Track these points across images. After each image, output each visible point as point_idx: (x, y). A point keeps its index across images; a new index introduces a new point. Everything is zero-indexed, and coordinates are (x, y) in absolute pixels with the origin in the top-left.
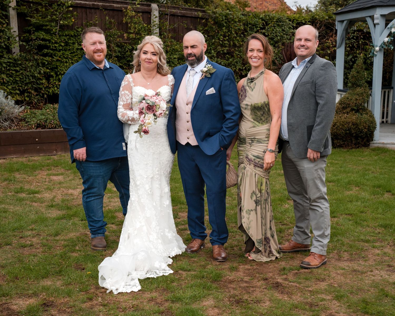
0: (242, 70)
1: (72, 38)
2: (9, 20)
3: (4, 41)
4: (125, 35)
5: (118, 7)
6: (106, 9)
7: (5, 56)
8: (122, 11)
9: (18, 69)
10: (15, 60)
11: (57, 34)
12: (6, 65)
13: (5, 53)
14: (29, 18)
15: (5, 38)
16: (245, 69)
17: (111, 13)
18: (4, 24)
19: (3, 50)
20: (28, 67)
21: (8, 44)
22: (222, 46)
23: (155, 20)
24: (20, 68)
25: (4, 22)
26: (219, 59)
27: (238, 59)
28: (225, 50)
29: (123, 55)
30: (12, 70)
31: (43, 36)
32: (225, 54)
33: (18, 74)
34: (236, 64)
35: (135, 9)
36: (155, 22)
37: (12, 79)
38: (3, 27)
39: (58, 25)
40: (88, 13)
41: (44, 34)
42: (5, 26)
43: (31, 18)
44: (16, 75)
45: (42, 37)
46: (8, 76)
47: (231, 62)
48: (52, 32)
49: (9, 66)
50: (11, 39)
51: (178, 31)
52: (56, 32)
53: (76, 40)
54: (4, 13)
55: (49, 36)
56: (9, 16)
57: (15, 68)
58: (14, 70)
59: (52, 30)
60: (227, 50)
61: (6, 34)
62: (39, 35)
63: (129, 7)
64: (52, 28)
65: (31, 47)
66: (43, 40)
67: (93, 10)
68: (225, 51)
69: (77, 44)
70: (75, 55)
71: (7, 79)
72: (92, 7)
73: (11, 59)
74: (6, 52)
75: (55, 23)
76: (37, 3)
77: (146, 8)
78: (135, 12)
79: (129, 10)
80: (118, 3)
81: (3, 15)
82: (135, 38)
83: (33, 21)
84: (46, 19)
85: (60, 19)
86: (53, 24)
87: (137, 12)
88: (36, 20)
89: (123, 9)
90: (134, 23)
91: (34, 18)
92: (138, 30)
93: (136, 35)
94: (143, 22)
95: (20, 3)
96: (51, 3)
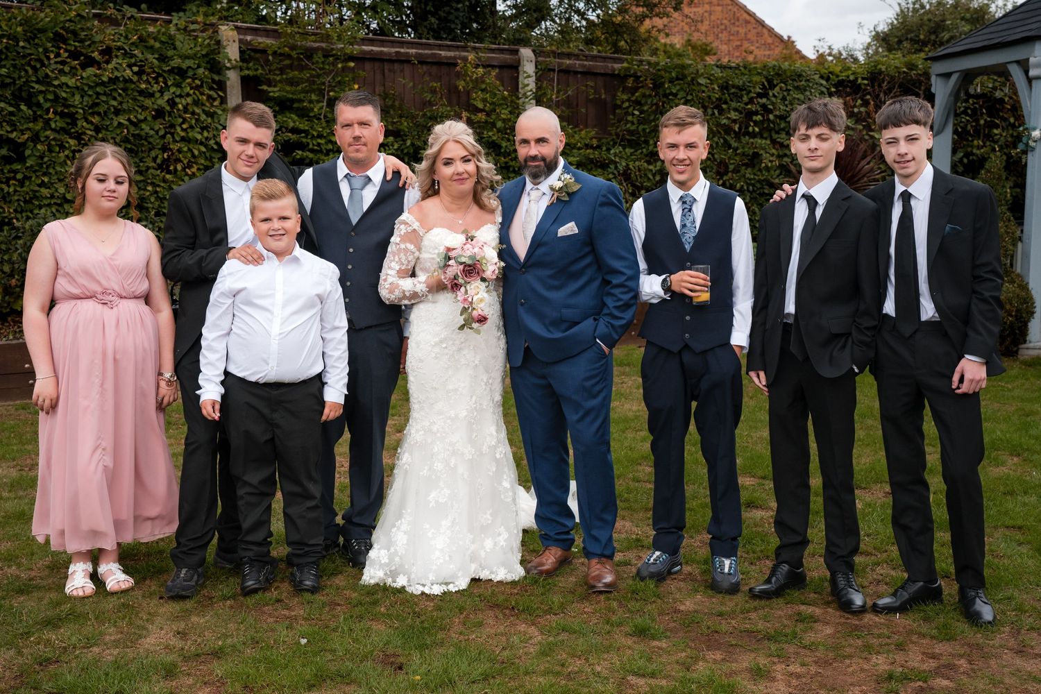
2: (225, 91)
3: (214, 136)
4: (464, 115)
5: (450, 58)
6: (423, 61)
8: (455, 64)
11: (322, 117)
14: (265, 87)
17: (434, 69)
18: (214, 100)
19: (213, 155)
23: (526, 82)
25: (216, 96)
31: (294, 122)
35: (483, 59)
36: (528, 85)
38: (212, 106)
39: (324, 98)
40: (386, 71)
41: (296, 118)
42: (216, 103)
43: (269, 86)
45: (291, 125)
48: (312, 114)
51: (577, 105)
52: (320, 115)
54: (216, 78)
55: (306, 123)
56: (225, 82)
59: (313, 109)
61: (219, 121)
62: (286, 121)
63: (471, 57)
64: (312, 105)
66: (295, 131)
67: (396, 66)
72: (395, 58)
74: (219, 159)
75: (318, 95)
76: (281, 54)
77: (507, 57)
78: (484, 67)
79: (470, 63)
80: (449, 48)
81: (213, 81)
82: (486, 122)
83: (273, 92)
84: (299, 88)
85: (330, 86)
86: (314, 97)
87: (489, 66)
88: (280, 91)
89: (459, 61)
90: (483, 90)
91: (275, 86)
92: (490, 104)
93: (488, 115)
94: (501, 88)
95: (248, 53)
96: (309, 53)
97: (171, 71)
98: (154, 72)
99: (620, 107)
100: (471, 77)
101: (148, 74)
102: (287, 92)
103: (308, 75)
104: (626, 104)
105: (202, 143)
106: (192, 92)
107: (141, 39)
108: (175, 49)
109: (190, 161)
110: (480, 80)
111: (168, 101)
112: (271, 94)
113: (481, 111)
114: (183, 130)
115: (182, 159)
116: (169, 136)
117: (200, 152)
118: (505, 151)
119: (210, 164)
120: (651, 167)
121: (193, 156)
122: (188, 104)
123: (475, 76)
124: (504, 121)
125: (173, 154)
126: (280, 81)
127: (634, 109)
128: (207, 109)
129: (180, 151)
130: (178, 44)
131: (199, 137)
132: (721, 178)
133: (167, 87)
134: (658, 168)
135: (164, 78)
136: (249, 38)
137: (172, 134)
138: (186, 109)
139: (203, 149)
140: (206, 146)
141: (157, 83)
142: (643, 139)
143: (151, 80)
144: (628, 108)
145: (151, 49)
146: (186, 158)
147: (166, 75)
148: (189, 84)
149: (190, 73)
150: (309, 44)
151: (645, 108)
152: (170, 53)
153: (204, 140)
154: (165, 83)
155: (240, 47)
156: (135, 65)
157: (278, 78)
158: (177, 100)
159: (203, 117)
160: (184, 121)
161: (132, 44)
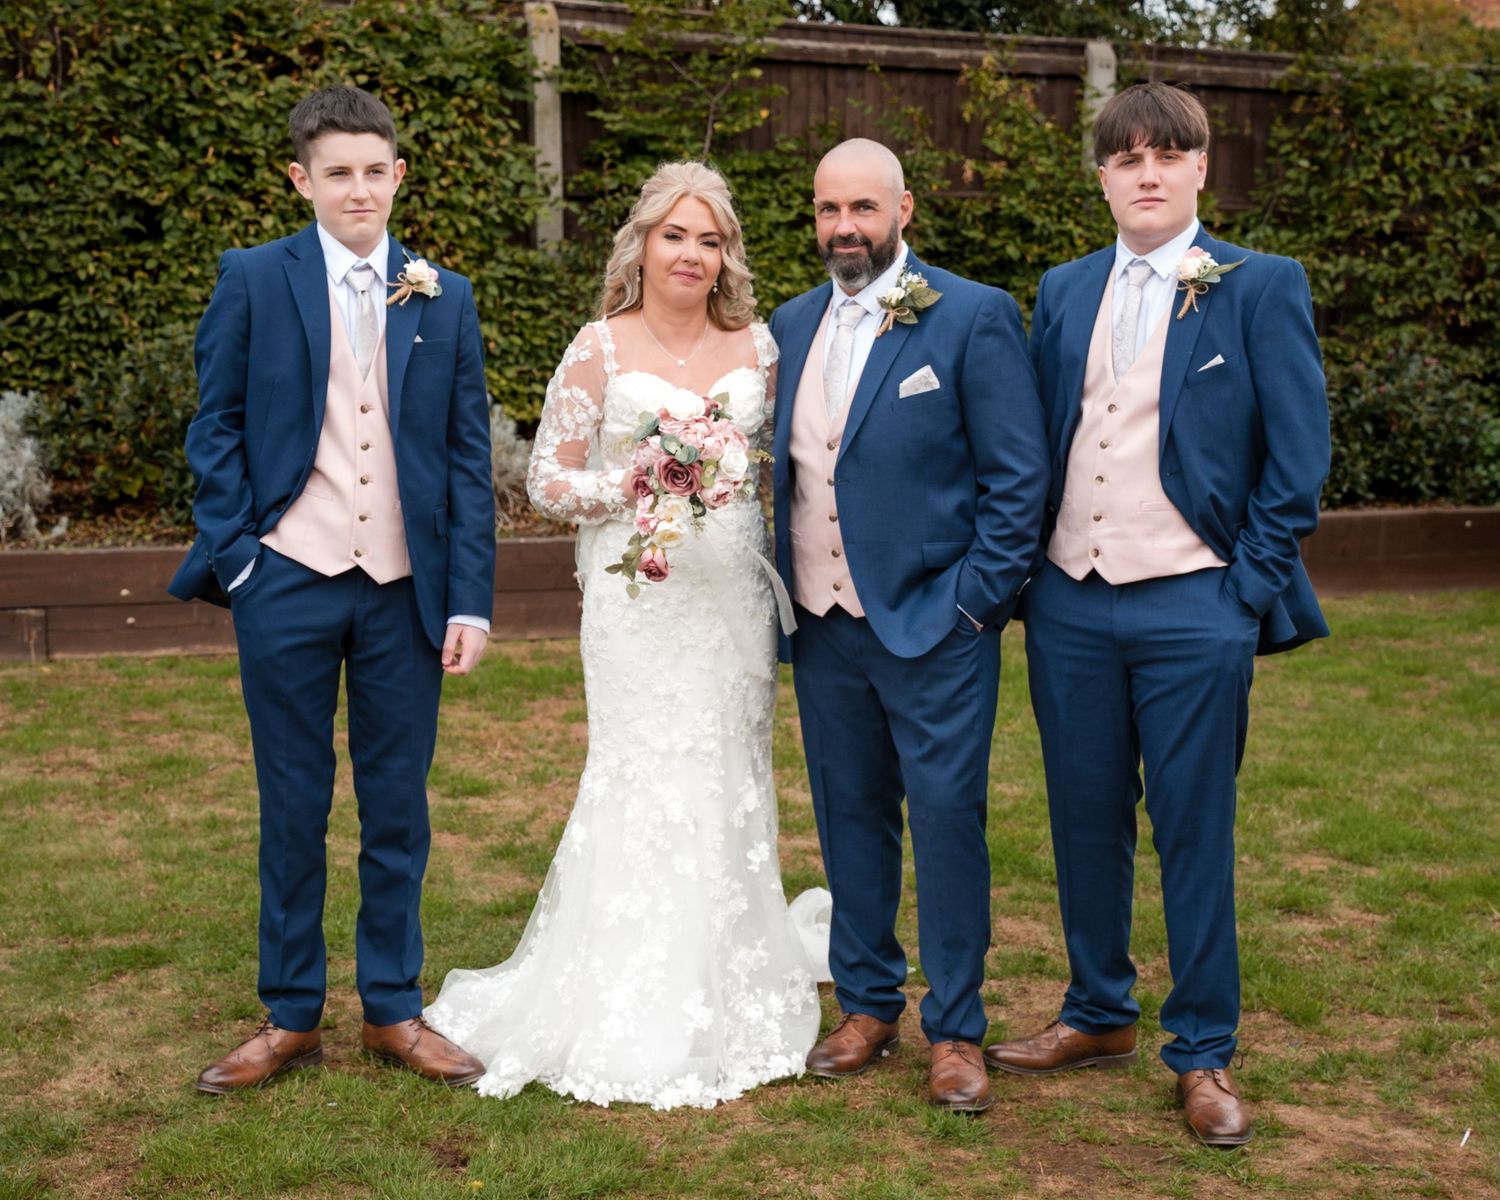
0: (1461, 305)
1: (755, 184)
3: (498, 200)
4: (969, 167)
5: (951, 60)
6: (893, 68)
7: (501, 253)
8: (957, 73)
9: (542, 302)
10: (535, 270)
12: (501, 287)
13: (499, 242)
14: (599, 114)
15: (504, 188)
16: (1476, 300)
17: (922, 82)
18: (503, 134)
19: (496, 233)
20: (583, 295)
21: (511, 212)
22: (1373, 205)
24: (550, 299)
25: (506, 128)
26: (1358, 261)
27: (1446, 258)
28: (1387, 221)
29: (957, 245)
30: (522, 308)
32: (1381, 238)
33: (543, 322)
34: (1431, 279)
35: (1011, 63)
37: (517, 341)
38: (498, 146)
39: (705, 132)
40: (831, 86)
42: (505, 141)
43: (607, 110)
44: (534, 327)
46: (506, 329)
47: (1412, 273)
49: (513, 292)
50: (525, 192)
53: (774, 190)
54: (510, 95)
56: (533, 105)
57: (531, 302)
58: (530, 308)
60: (1397, 223)
61: (509, 173)
62: (631, 175)
63: (989, 58)
64: (681, 147)
65: (597, 220)
67: (850, 75)
68: (1387, 228)
69: (774, 204)
70: (765, 251)
71: (501, 340)
72: (848, 61)
73: (520, 266)
74: (505, 240)
75: (694, 129)
76: (634, 54)
77: (1063, 59)
78: (1010, 75)
79: (986, 70)
80: (951, 42)
81: (503, 100)
82: (1006, 179)
83: (613, 122)
84: (658, 115)
85: (716, 113)
86: (685, 132)
87: (1021, 76)
88: (623, 120)
89: (965, 67)
90: (1008, 121)
91: (616, 112)
92: (1020, 146)
93: (1012, 164)
94: (1041, 117)
95: (574, 54)
96: (683, 54)
97: (428, 83)
98: (396, 85)
99: (1272, 152)
100: (986, 96)
101: (385, 89)
102: (637, 123)
103: (678, 92)
104: (1287, 148)
105: (474, 212)
106: (460, 121)
107: (378, 27)
108: (440, 43)
109: (451, 244)
110: (1000, 103)
111: (416, 137)
112: (608, 126)
113: (998, 158)
114: (442, 188)
115: (438, 239)
116: (415, 199)
117: (471, 228)
118: (1041, 234)
119: (485, 247)
120: (1327, 266)
121: (458, 234)
122: (452, 143)
123: (993, 94)
124: (1042, 178)
125: (421, 230)
126: (628, 103)
127: (1300, 156)
128: (486, 151)
129: (434, 225)
130: (446, 35)
131: (469, 201)
132: (1470, 287)
133: (418, 111)
134: (1341, 268)
135: (413, 96)
136: (579, 25)
137: (422, 195)
138: (449, 151)
139: (476, 222)
140: (482, 217)
141: (400, 104)
142: (1314, 213)
143: (389, 99)
144: (1288, 153)
145: (394, 43)
146: (443, 237)
147: (416, 90)
148: (458, 108)
149: (461, 87)
150: (686, 36)
151: (1323, 154)
152: (427, 52)
153: (478, 206)
154: (415, 106)
155: (562, 42)
156: (362, 71)
157: (624, 97)
158: (434, 135)
159: (479, 165)
160: (445, 172)
161: (363, 35)
